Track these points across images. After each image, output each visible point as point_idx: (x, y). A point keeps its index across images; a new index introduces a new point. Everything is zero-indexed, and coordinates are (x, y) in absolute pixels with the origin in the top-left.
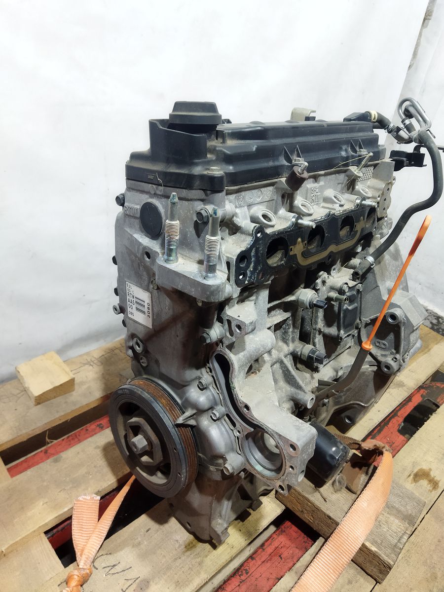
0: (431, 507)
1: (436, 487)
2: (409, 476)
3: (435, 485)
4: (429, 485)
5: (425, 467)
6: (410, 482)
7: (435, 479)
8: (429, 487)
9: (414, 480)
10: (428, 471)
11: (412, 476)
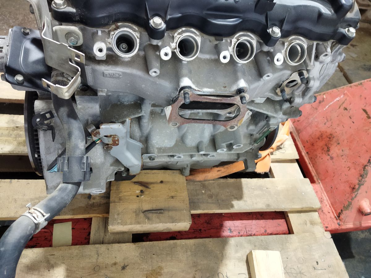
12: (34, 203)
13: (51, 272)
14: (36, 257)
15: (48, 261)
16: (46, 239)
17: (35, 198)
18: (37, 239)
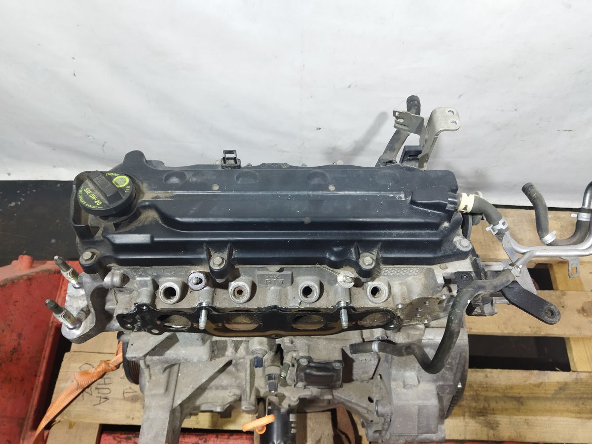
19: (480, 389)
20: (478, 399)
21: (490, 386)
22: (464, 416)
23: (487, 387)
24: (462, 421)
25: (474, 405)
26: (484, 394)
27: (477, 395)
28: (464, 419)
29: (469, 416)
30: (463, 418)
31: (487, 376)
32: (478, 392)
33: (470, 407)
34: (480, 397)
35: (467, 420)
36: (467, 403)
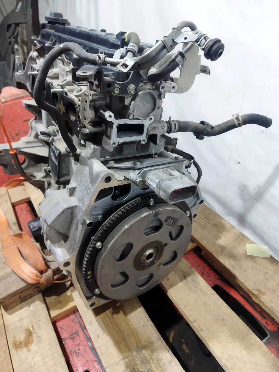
0: (5, 330)
1: (14, 346)
2: (33, 327)
3: (16, 346)
4: (18, 340)
5: (33, 347)
6: (28, 325)
7: (20, 350)
8: (18, 339)
9: (28, 330)
10: (29, 348)
11: (31, 329)
12: (196, 289)
13: (225, 246)
14: (225, 258)
15: (222, 251)
16: (208, 276)
17: (192, 291)
18: (213, 281)
19: (155, 361)
20: (145, 363)
21: (164, 369)
22: (124, 358)
23: (160, 367)
24: (119, 359)
25: (138, 362)
26: (153, 367)
27: (148, 361)
28: (122, 360)
29: (126, 363)
30: (122, 358)
31: (170, 362)
32: (151, 361)
33: (134, 359)
34: (148, 364)
35: (122, 362)
36: (136, 356)
